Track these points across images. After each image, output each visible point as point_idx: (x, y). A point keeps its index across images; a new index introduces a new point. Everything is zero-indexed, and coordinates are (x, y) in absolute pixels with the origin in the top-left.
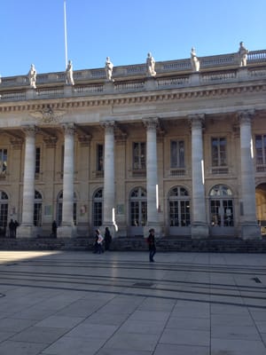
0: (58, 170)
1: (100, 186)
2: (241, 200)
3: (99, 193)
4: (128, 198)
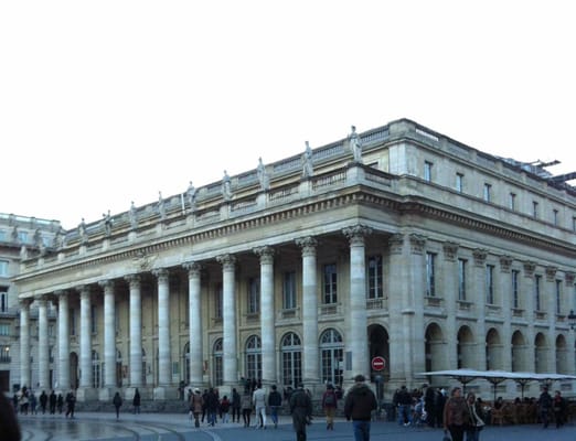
0: (183, 319)
1: (219, 336)
2: (348, 350)
3: (219, 344)
4: (243, 350)
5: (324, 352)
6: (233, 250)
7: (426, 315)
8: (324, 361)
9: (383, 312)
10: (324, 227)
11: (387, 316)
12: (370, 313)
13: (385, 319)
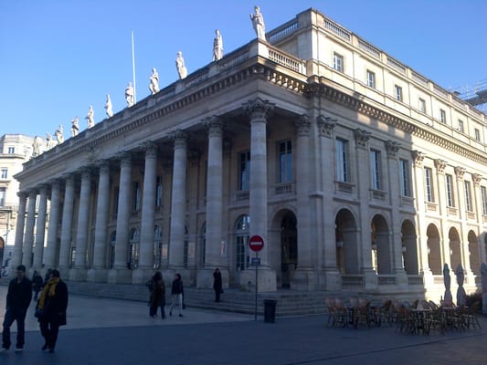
5: (238, 238)
6: (153, 138)
7: (335, 199)
8: (238, 247)
9: (292, 197)
10: (227, 106)
11: (295, 200)
12: (278, 198)
13: (294, 204)
